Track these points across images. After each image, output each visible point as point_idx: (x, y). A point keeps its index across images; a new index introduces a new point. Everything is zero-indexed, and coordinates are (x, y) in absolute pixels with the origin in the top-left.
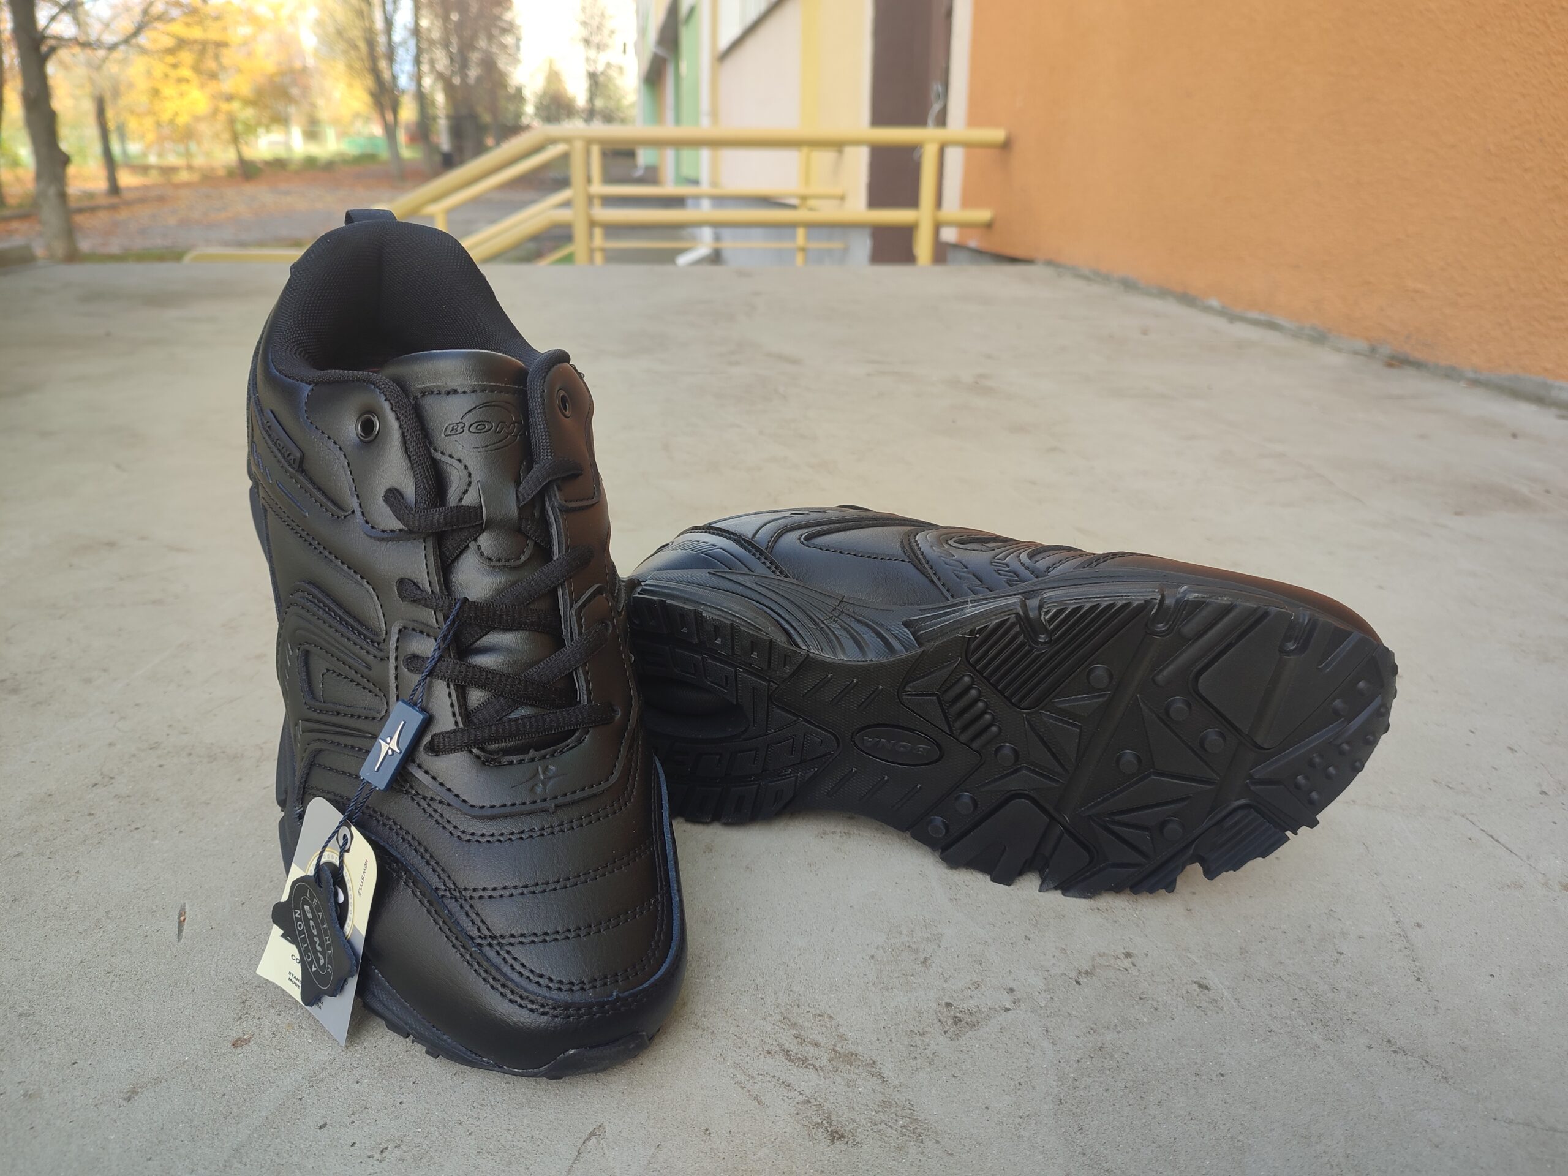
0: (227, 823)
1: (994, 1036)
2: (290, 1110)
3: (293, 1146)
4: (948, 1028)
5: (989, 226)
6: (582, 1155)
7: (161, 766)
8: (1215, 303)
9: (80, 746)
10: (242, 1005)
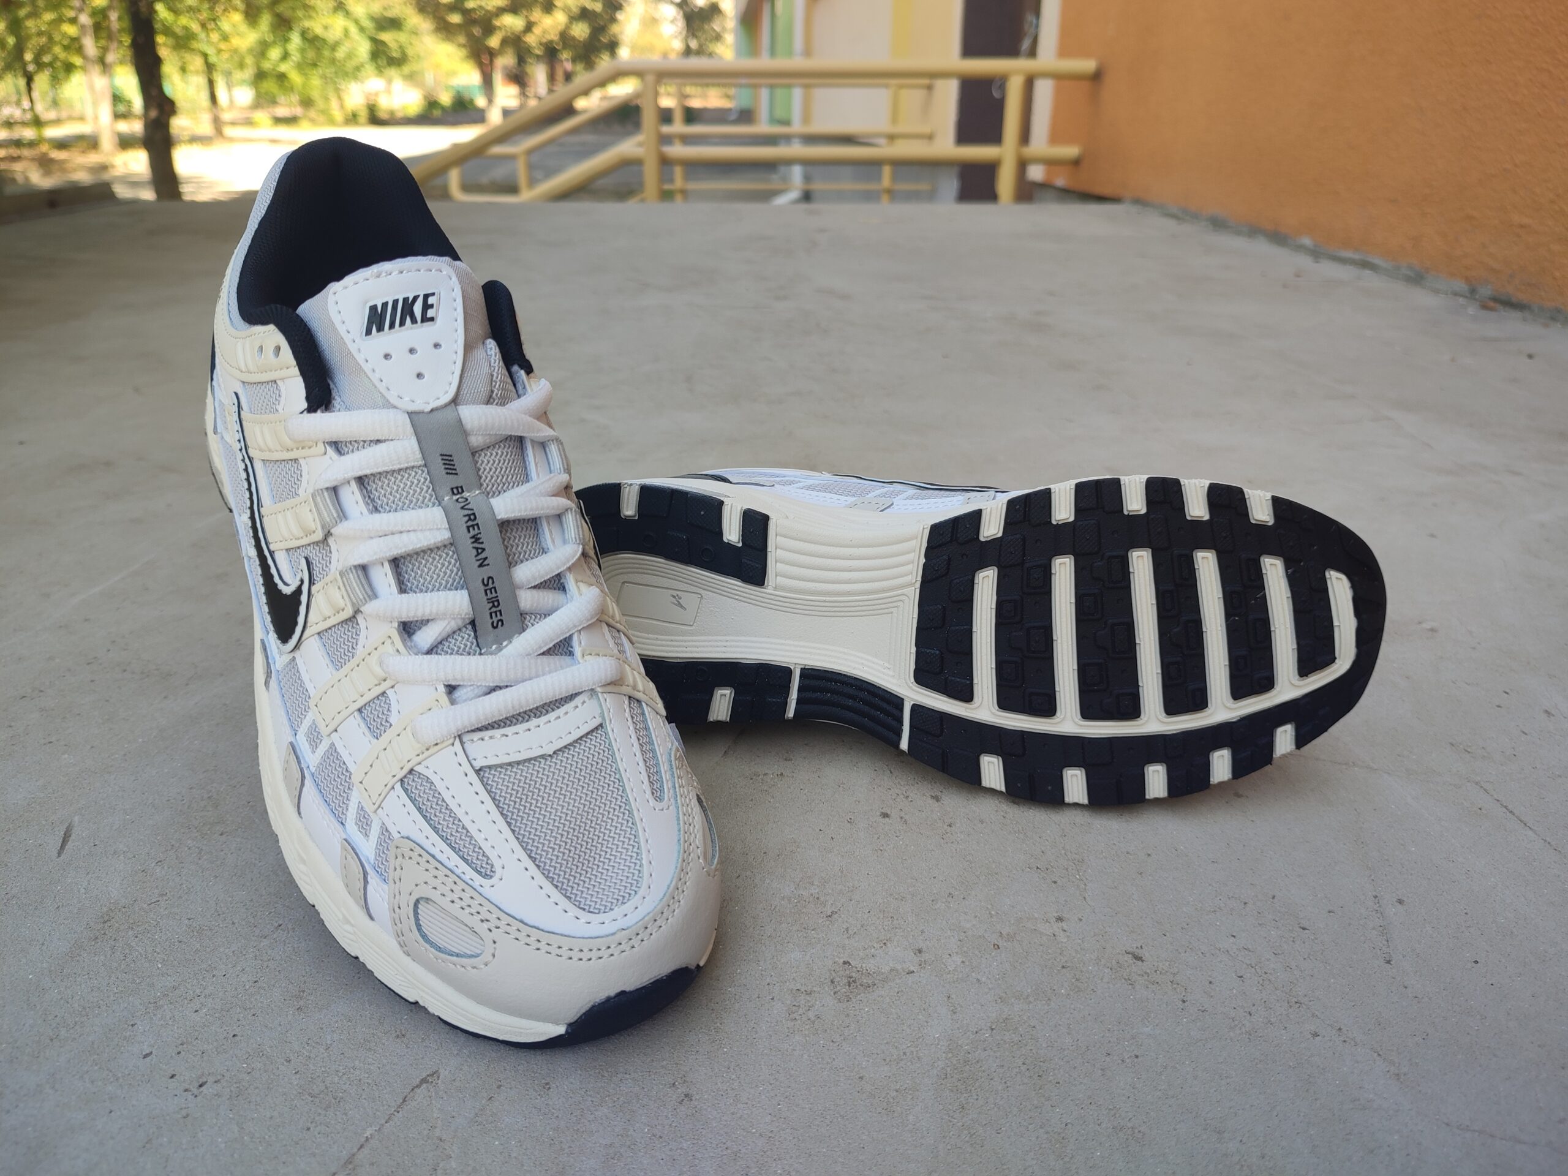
0: (140, 740)
1: (888, 1000)
2: (119, 1036)
3: (110, 1074)
4: (839, 988)
5: (1076, 163)
6: (407, 1103)
7: (92, 681)
8: (1307, 241)
9: (20, 659)
10: (102, 925)
